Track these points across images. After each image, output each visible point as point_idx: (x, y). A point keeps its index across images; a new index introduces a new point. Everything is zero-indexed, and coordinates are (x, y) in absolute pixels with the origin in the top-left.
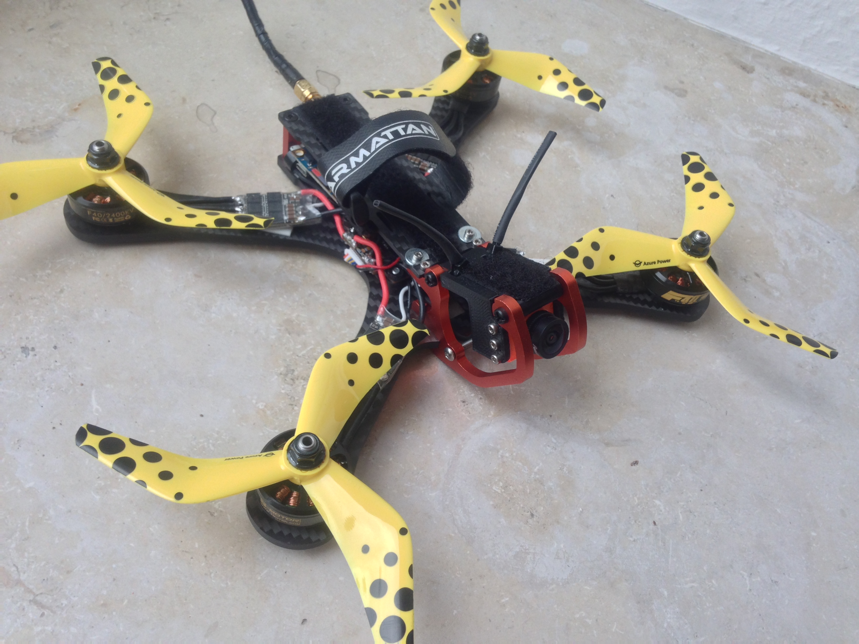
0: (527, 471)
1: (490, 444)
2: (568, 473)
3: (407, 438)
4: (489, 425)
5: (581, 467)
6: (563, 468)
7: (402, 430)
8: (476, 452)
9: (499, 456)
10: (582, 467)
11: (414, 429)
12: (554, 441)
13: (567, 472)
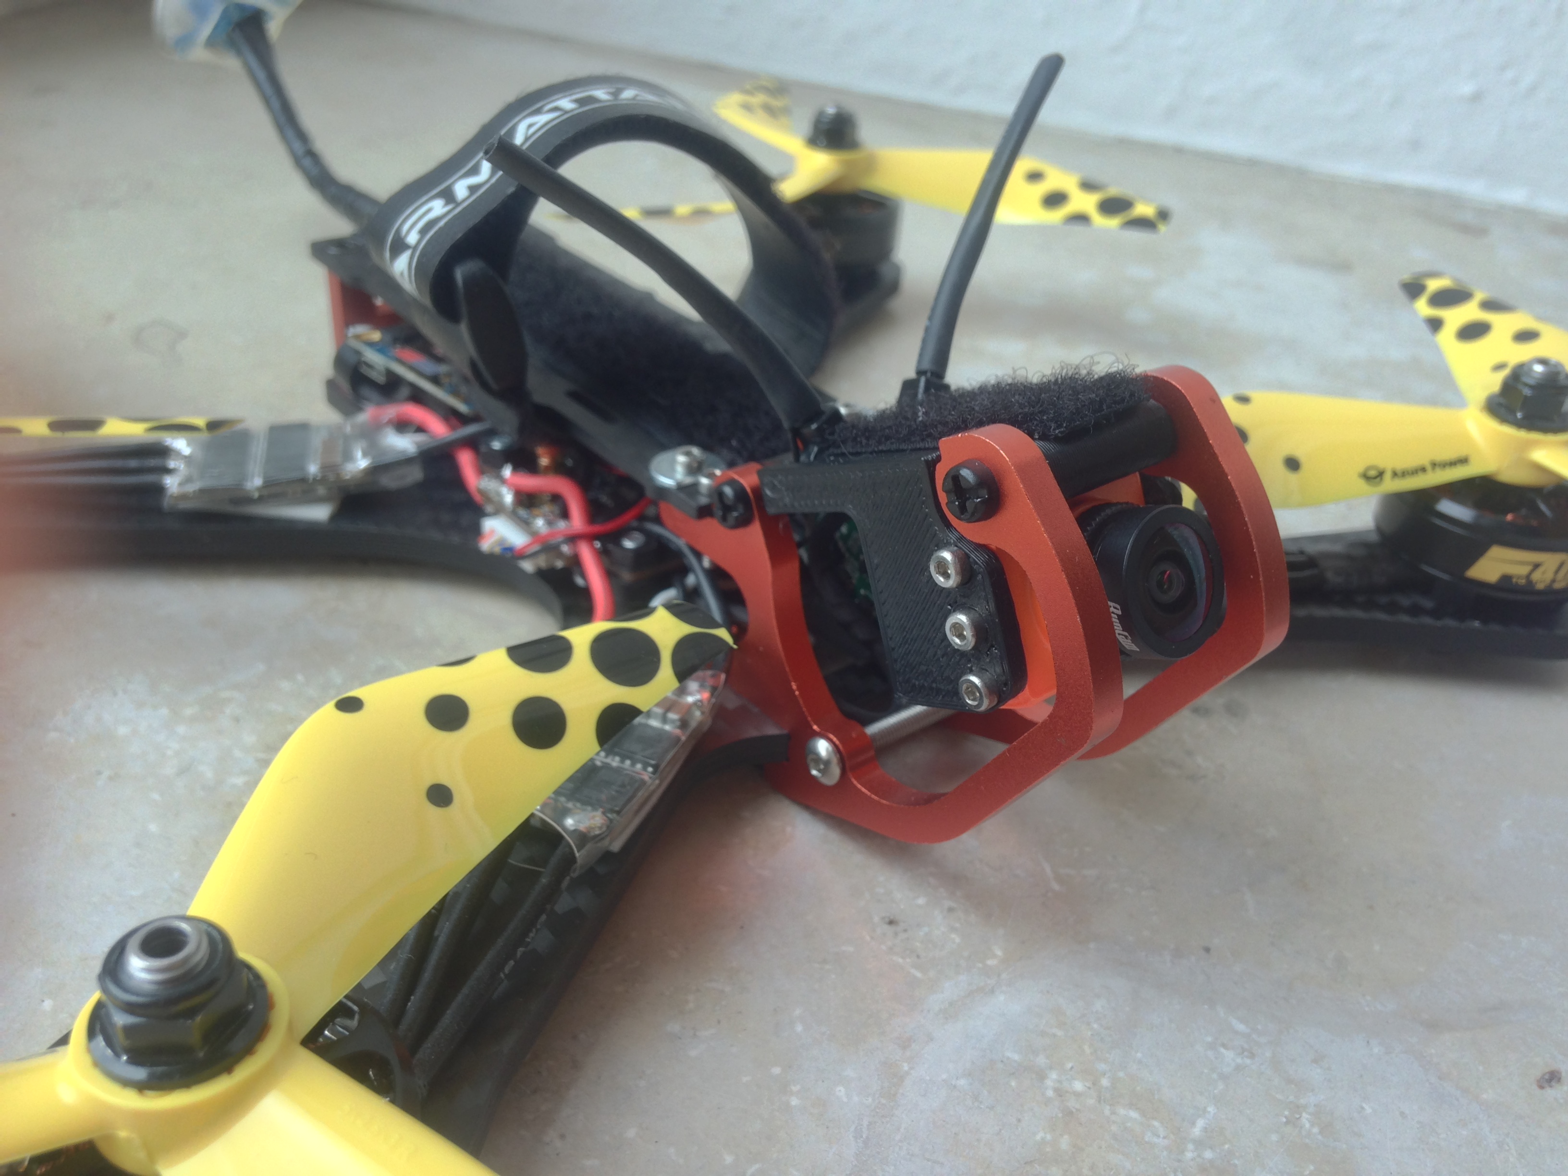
0: (1164, 1138)
1: (1009, 1054)
2: (1321, 1133)
3: (693, 1053)
4: (992, 991)
5: (1363, 1108)
6: (1298, 1116)
7: (674, 1027)
8: (962, 1082)
9: (1050, 1093)
10: (1368, 1110)
11: (719, 1022)
12: (1241, 1027)
13: (1315, 1130)
